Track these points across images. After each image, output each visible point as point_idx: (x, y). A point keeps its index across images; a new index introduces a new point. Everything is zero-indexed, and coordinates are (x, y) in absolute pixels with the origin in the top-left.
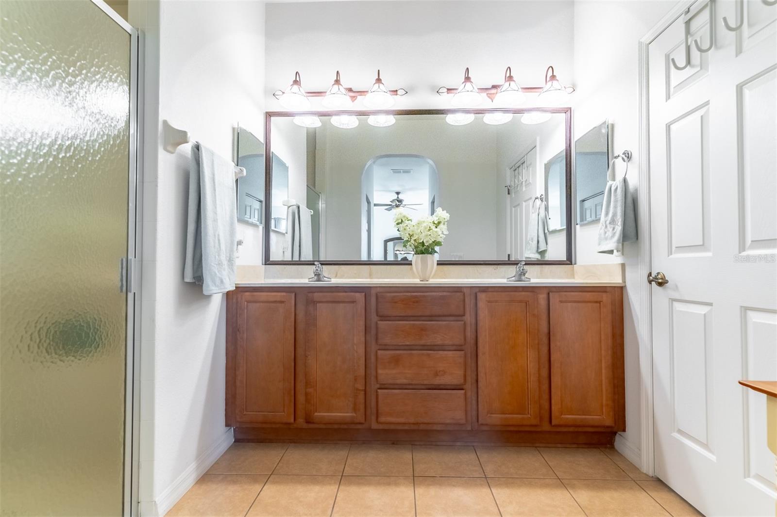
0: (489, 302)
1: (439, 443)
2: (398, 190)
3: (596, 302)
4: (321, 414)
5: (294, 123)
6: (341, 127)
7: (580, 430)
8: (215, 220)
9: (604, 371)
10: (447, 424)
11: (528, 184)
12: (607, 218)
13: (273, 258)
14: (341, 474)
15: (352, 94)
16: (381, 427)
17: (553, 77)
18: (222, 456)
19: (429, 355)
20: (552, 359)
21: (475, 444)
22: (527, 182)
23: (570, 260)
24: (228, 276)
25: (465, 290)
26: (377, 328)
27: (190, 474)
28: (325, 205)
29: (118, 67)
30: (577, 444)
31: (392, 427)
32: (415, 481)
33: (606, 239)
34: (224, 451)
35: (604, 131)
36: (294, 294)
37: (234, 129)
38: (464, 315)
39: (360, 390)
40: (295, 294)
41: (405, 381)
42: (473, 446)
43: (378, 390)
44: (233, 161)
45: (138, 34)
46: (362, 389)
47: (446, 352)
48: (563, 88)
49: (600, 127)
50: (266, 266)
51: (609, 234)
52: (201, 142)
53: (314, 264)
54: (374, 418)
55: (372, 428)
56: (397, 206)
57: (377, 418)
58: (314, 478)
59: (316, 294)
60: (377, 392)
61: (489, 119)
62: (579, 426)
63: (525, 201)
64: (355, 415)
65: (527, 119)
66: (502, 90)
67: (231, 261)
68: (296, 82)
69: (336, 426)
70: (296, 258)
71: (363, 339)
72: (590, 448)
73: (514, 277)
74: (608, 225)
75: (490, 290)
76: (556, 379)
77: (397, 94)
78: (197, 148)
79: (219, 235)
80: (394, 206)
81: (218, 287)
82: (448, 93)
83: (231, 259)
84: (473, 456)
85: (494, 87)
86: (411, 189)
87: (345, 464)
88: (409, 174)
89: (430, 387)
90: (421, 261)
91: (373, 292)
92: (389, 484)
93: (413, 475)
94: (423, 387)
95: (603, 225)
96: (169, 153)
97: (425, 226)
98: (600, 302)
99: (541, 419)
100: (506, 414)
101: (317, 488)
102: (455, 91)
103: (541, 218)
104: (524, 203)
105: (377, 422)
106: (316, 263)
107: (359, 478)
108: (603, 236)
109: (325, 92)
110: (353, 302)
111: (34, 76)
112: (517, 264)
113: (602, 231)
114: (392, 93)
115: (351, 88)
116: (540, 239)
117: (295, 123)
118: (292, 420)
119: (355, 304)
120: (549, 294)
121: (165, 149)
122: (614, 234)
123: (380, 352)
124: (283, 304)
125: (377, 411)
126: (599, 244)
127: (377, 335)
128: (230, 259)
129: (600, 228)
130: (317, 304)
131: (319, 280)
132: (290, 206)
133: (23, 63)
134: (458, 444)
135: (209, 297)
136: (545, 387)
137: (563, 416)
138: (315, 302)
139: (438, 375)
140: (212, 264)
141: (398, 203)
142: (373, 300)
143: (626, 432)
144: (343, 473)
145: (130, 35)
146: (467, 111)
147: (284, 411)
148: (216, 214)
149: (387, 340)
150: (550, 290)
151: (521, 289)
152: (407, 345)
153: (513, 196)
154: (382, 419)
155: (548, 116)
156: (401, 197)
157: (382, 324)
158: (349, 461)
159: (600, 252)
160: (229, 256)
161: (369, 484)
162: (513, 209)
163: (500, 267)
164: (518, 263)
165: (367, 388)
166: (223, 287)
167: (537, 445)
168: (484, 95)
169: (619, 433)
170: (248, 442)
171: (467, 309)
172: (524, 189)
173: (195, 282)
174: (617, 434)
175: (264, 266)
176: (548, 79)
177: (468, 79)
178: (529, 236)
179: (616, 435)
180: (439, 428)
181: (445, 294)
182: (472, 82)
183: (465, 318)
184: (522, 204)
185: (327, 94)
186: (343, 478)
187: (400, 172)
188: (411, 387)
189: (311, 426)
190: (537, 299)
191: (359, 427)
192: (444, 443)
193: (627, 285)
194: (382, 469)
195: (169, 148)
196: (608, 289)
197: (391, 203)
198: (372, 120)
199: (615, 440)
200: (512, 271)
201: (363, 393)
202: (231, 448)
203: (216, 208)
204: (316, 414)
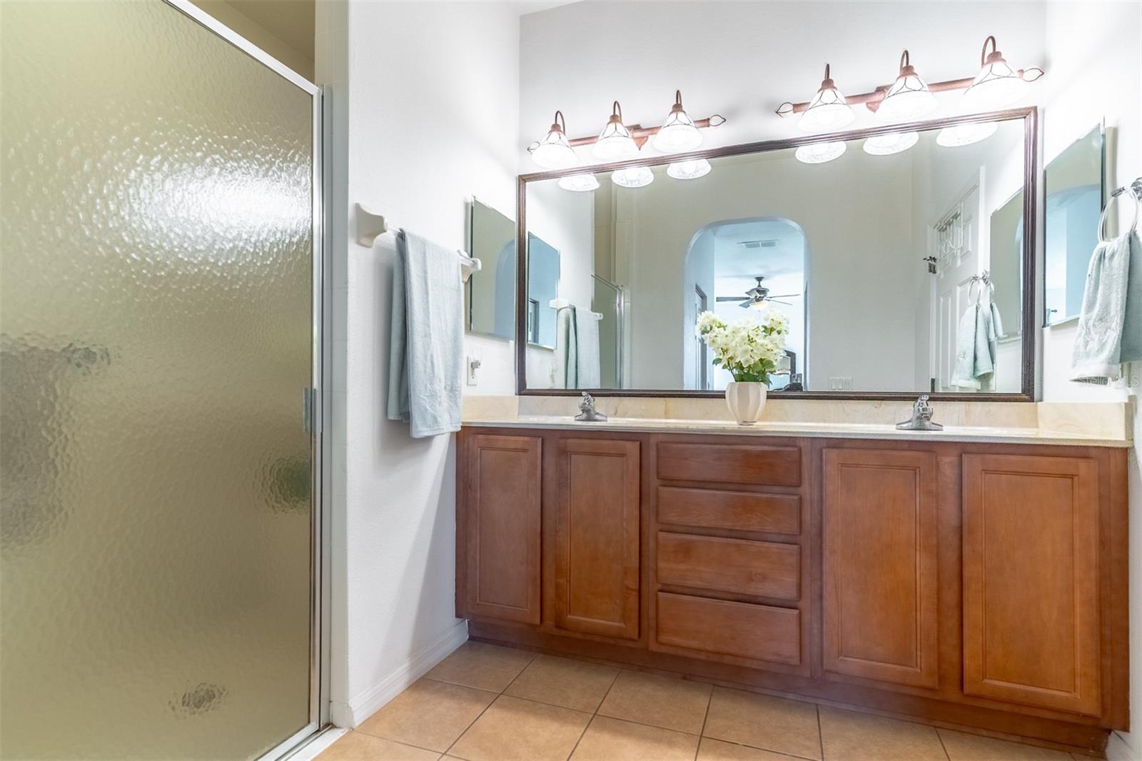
0: (843, 465)
1: (758, 690)
2: (759, 273)
3: (1064, 476)
4: (576, 618)
5: (560, 188)
6: (629, 186)
7: (1025, 711)
8: (427, 335)
9: (1078, 609)
10: (768, 661)
11: (965, 254)
12: (1090, 315)
13: (530, 385)
14: (594, 712)
15: (638, 134)
16: (664, 650)
17: (996, 56)
18: (449, 656)
19: (738, 546)
20: (966, 574)
21: (820, 702)
22: (965, 252)
23: (1029, 392)
24: (450, 413)
25: (802, 444)
26: (657, 497)
27: (399, 678)
28: (629, 304)
29: (295, 140)
30: (1022, 736)
31: (680, 652)
32: (701, 743)
33: (1088, 355)
34: (453, 651)
35: (1097, 145)
36: (540, 439)
37: (467, 205)
38: (799, 485)
39: (631, 589)
40: (543, 440)
41: (699, 584)
42: (817, 705)
43: (659, 593)
44: (466, 251)
45: (323, 93)
46: (634, 587)
47: (766, 544)
48: (1016, 74)
49: (1090, 136)
50: (521, 396)
51: (1094, 345)
52: (406, 230)
53: (581, 395)
54: (652, 635)
55: (650, 649)
56: (758, 300)
57: (657, 634)
58: (556, 711)
59: (570, 441)
60: (657, 594)
61: (872, 146)
62: (1020, 704)
63: (960, 285)
64: (624, 626)
65: (946, 138)
66: (891, 94)
67: (453, 390)
68: (555, 127)
69: (597, 639)
70: (571, 386)
71: (636, 513)
72: (1048, 748)
73: (910, 421)
74: (1091, 328)
75: (847, 445)
76: (973, 613)
77: (709, 126)
78: (401, 236)
79: (432, 356)
80: (753, 299)
81: (430, 427)
82: (795, 112)
83: (454, 388)
84: (811, 722)
85: (880, 90)
86: (779, 272)
87: (604, 698)
88: (774, 247)
89: (740, 597)
90: (738, 393)
91: (653, 441)
92: (658, 741)
93: (702, 734)
94: (729, 596)
95: (1083, 328)
96: (365, 248)
97: (742, 336)
98: (1072, 477)
99: (942, 679)
100: (874, 660)
101: (554, 726)
102: (805, 107)
103: (983, 315)
104: (958, 288)
105: (657, 642)
106: (584, 393)
107: (619, 723)
108: (1082, 349)
109: (597, 137)
110: (622, 455)
111: (185, 165)
112: (915, 399)
113: (1081, 341)
114: (698, 125)
115: (639, 125)
116: (980, 355)
117: (564, 187)
118: (537, 621)
119: (625, 459)
120: (961, 455)
121: (359, 243)
122: (1102, 346)
123: (661, 535)
124: (526, 454)
125: (657, 624)
126: (1074, 366)
127: (657, 506)
128: (452, 388)
129: (1077, 334)
130: (573, 456)
131: (589, 419)
132: (561, 309)
133: (172, 153)
134: (791, 696)
135: (428, 440)
136: (952, 623)
137: (986, 681)
138: (569, 453)
139: (752, 580)
140: (421, 396)
141: (759, 295)
142: (653, 453)
143: (1130, 734)
144: (597, 711)
145: (312, 96)
146: (831, 138)
147: (527, 608)
148: (429, 326)
149: (673, 517)
150: (965, 449)
151: (906, 446)
152: (704, 528)
153: (942, 276)
154: (664, 638)
155: (992, 127)
156: (764, 284)
157: (666, 492)
158: (612, 693)
159: (1076, 380)
160: (450, 384)
161: (629, 734)
162: (942, 299)
163: (885, 404)
164: (918, 398)
165: (643, 587)
166: (437, 428)
167: (938, 724)
168: (862, 106)
169: (1117, 732)
170: (486, 643)
171: (806, 476)
172: (959, 263)
173: (401, 420)
174: (1113, 732)
175: (518, 397)
176: (986, 61)
177: (828, 83)
178: (958, 350)
179: (1110, 733)
180: (755, 665)
181: (766, 448)
182: (835, 88)
183: (801, 490)
184: (956, 288)
185: (600, 138)
186: (595, 718)
187: (758, 246)
188: (710, 594)
189: (563, 633)
190: (937, 463)
191: (630, 644)
192: (767, 692)
193: (1136, 446)
194: (657, 716)
195: (364, 241)
196: (1093, 453)
197: (747, 296)
198: (674, 171)
199: (1107, 743)
200: (907, 411)
201: (636, 594)
202: (461, 648)
203: (428, 318)
204: (569, 616)
